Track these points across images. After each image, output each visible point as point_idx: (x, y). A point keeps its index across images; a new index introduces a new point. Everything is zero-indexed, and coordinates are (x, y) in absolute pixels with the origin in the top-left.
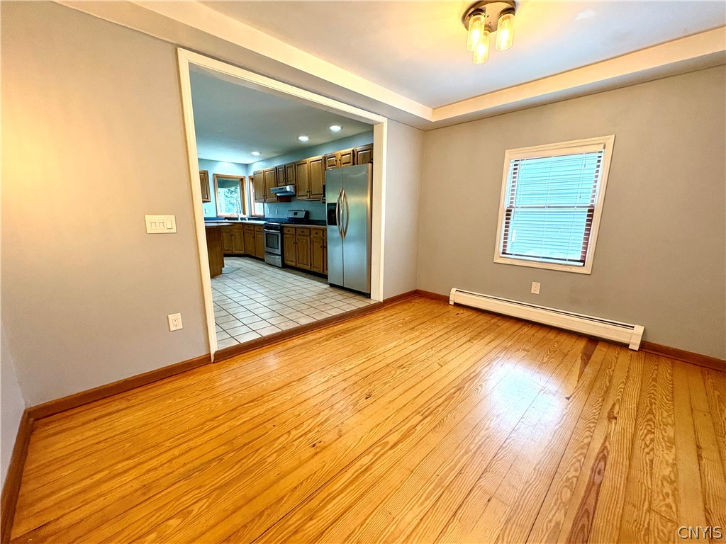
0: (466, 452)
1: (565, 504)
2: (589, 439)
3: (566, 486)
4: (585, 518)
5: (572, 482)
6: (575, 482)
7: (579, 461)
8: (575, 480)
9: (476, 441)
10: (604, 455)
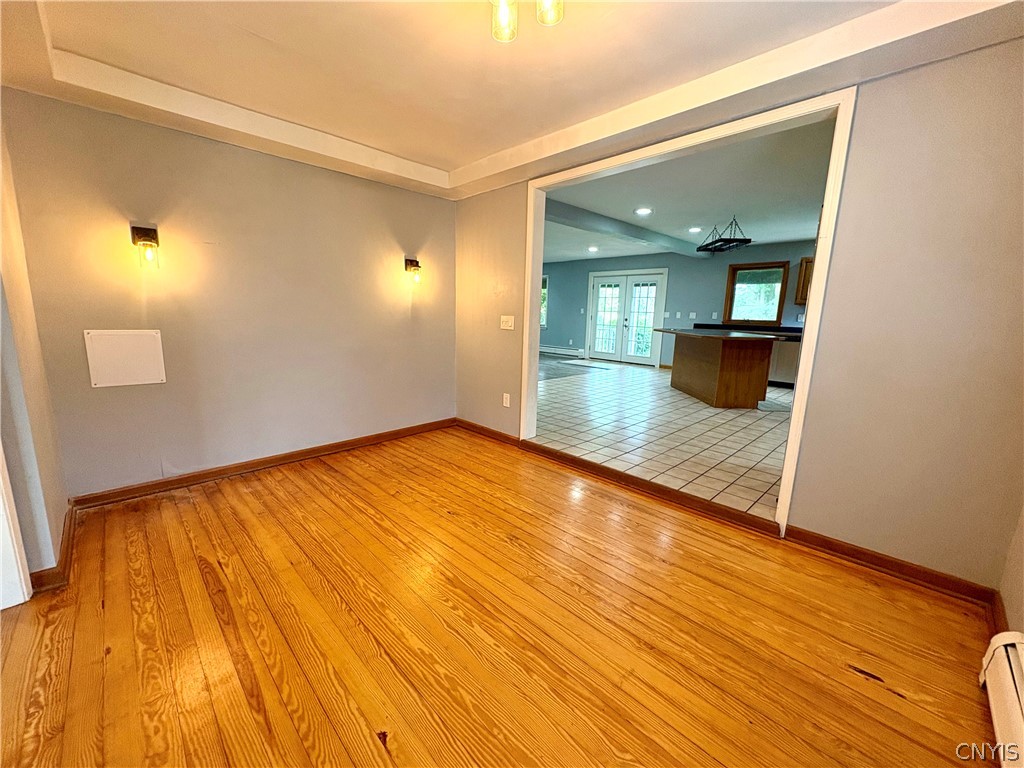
0: (344, 561)
1: (247, 610)
2: (285, 696)
3: (258, 621)
4: (226, 619)
5: (256, 630)
6: (254, 632)
7: (269, 655)
8: (256, 634)
9: (354, 573)
10: (252, 696)
